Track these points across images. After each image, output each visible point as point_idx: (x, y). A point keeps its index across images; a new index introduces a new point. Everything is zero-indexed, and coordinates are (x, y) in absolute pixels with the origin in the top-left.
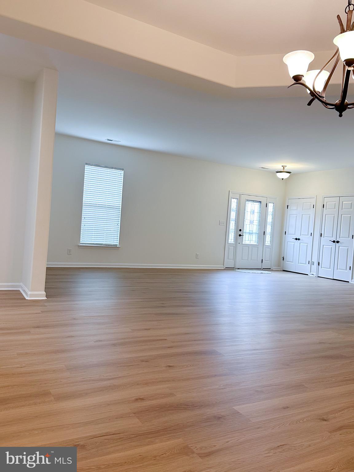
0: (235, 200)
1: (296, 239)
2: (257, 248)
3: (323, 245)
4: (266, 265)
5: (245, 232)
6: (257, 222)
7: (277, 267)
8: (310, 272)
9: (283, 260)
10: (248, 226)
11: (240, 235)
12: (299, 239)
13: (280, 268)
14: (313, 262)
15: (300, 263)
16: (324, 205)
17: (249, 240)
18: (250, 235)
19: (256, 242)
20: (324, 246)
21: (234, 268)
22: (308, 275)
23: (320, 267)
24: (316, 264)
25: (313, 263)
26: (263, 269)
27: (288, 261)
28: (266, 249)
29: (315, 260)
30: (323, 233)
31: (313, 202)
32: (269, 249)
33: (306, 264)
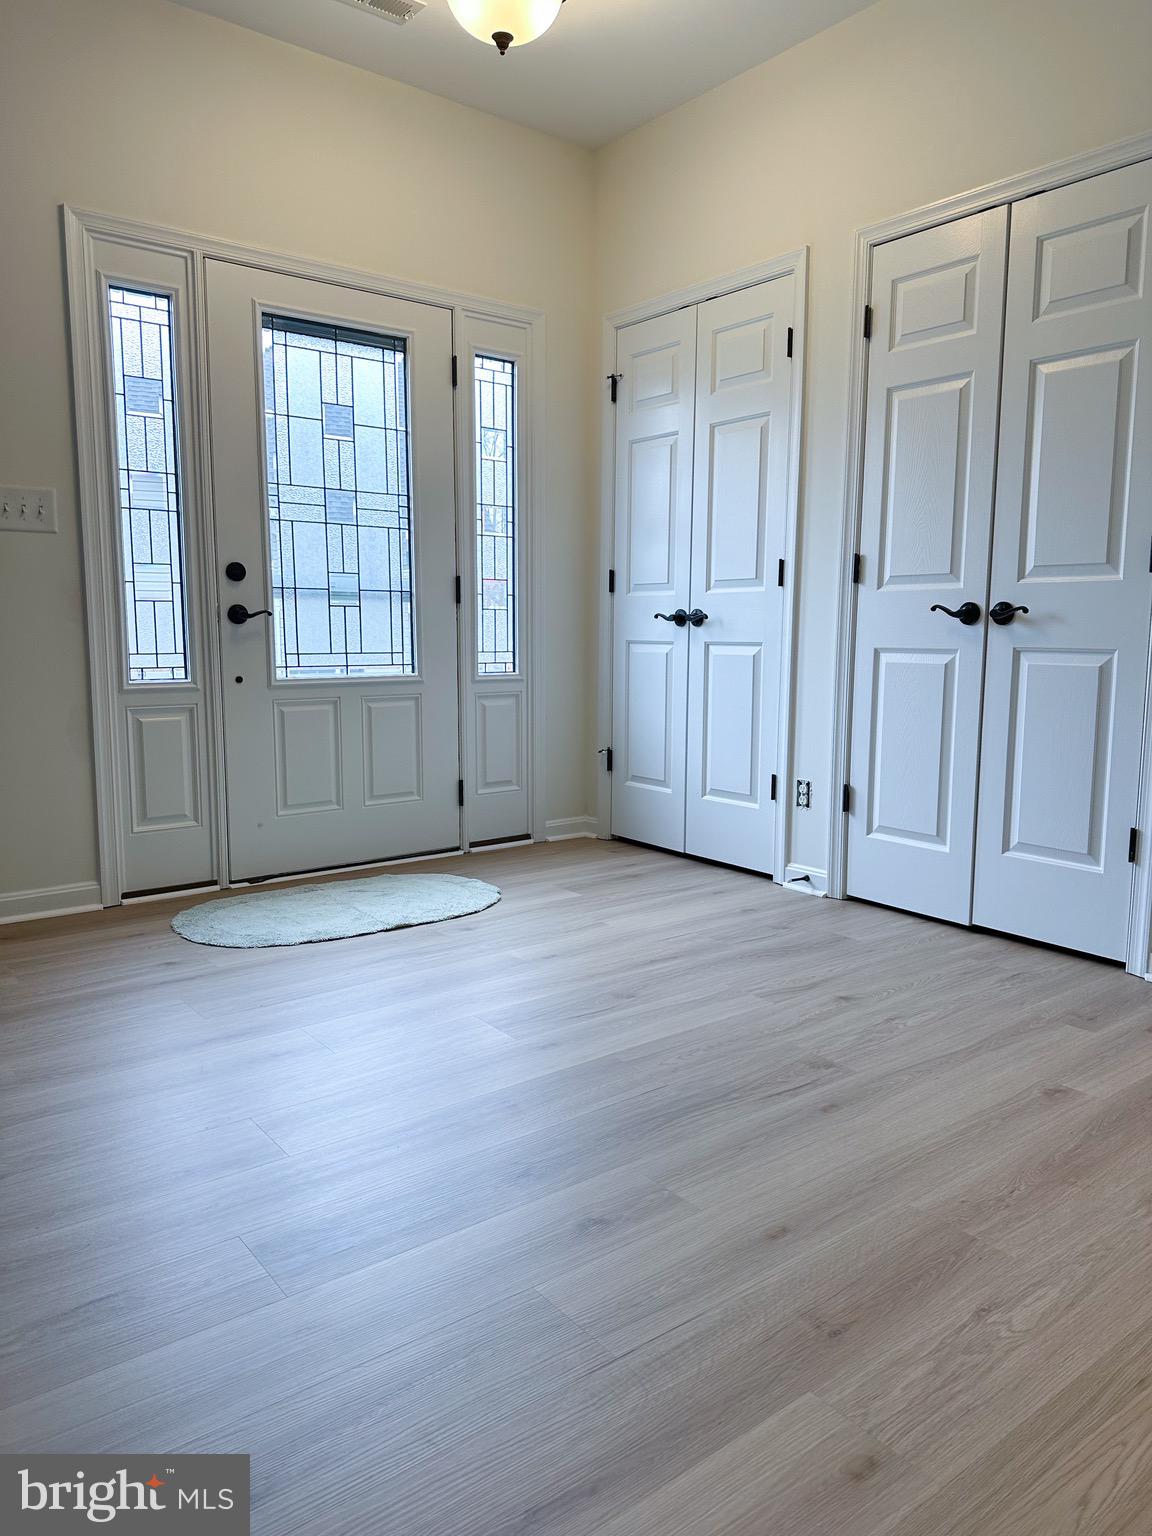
0: (156, 311)
1: (680, 619)
2: (411, 703)
3: (877, 653)
4: (487, 816)
5: (289, 583)
6: (392, 503)
7: (577, 815)
8: (788, 860)
9: (610, 767)
10: (309, 537)
11: (238, 615)
12: (699, 619)
13: (593, 820)
14: (803, 788)
15: (715, 792)
16: (868, 311)
17: (338, 647)
18: (337, 613)
19: (397, 659)
20: (884, 658)
21: (214, 883)
22: (769, 877)
23: (857, 822)
24: (825, 797)
25: (803, 795)
26: (473, 845)
27: (635, 778)
28: (487, 703)
29: (819, 769)
30: (869, 551)
31: (783, 304)
32: (511, 702)
33: (751, 796)
